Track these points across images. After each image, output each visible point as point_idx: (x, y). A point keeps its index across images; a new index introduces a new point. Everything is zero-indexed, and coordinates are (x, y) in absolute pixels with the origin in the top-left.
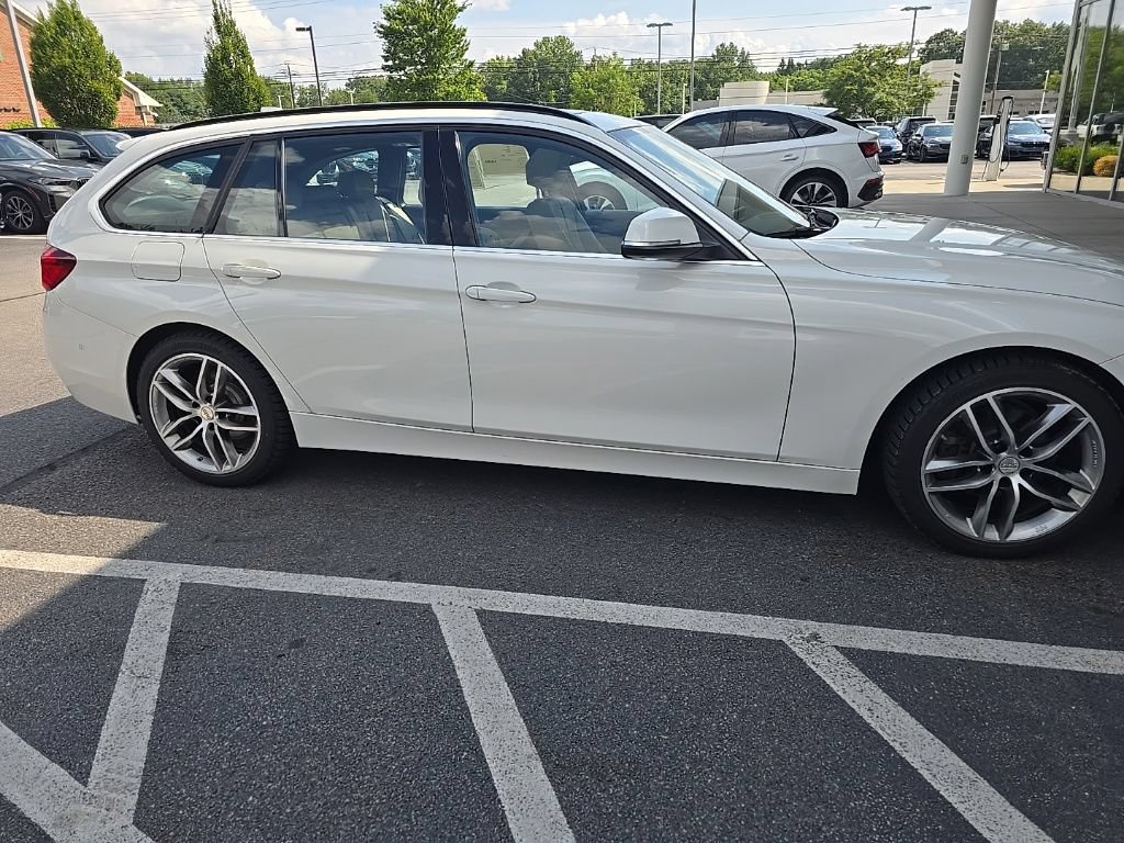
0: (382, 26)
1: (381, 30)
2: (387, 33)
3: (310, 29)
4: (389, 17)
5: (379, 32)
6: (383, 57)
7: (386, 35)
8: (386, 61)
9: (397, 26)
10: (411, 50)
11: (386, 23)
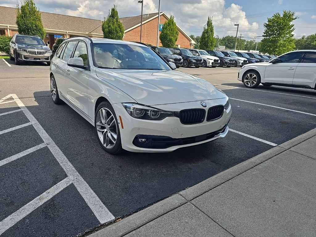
0: (266, 24)
1: (266, 25)
2: (267, 26)
3: (238, 25)
4: (269, 21)
5: (265, 26)
6: (264, 33)
7: (266, 27)
8: (264, 34)
9: (271, 24)
10: (273, 31)
11: (268, 23)
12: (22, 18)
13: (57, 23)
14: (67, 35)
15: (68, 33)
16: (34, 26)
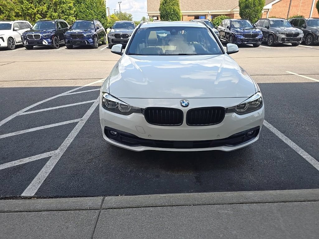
12: (164, 4)
13: (202, 4)
14: (209, 15)
15: (210, 13)
16: (172, 10)
